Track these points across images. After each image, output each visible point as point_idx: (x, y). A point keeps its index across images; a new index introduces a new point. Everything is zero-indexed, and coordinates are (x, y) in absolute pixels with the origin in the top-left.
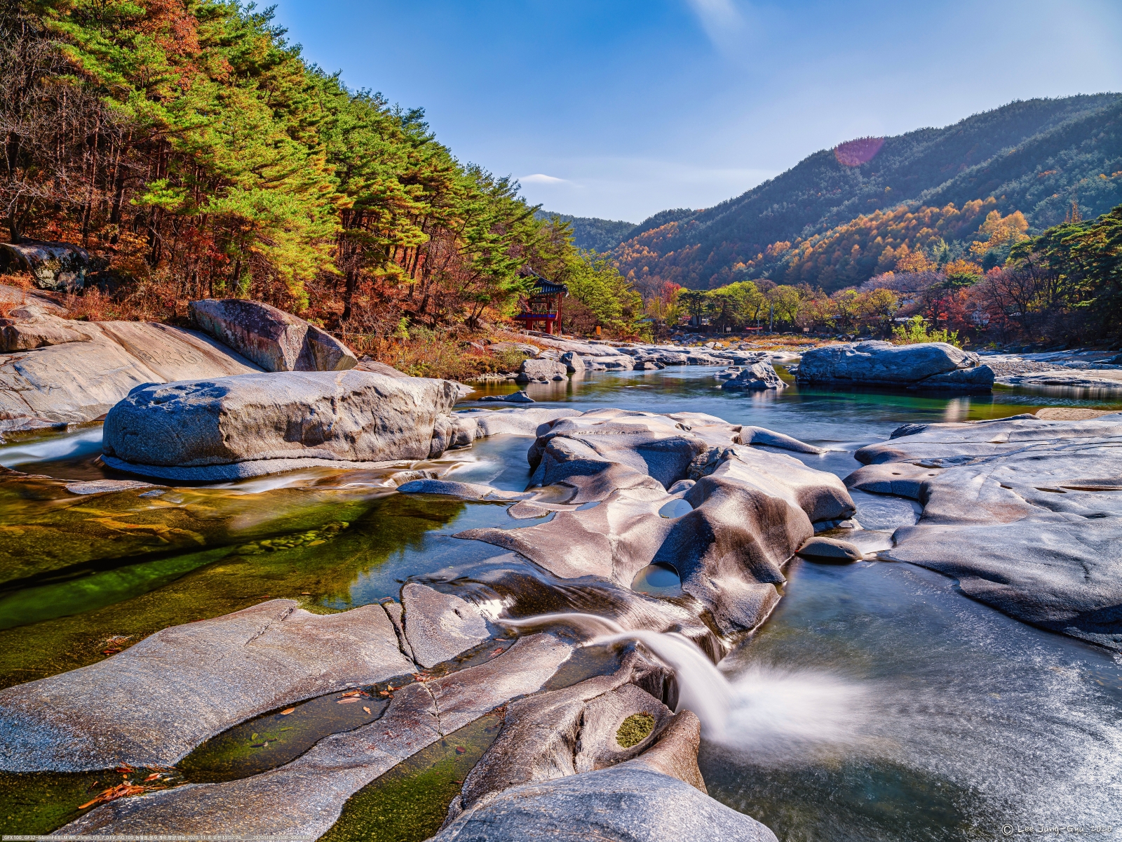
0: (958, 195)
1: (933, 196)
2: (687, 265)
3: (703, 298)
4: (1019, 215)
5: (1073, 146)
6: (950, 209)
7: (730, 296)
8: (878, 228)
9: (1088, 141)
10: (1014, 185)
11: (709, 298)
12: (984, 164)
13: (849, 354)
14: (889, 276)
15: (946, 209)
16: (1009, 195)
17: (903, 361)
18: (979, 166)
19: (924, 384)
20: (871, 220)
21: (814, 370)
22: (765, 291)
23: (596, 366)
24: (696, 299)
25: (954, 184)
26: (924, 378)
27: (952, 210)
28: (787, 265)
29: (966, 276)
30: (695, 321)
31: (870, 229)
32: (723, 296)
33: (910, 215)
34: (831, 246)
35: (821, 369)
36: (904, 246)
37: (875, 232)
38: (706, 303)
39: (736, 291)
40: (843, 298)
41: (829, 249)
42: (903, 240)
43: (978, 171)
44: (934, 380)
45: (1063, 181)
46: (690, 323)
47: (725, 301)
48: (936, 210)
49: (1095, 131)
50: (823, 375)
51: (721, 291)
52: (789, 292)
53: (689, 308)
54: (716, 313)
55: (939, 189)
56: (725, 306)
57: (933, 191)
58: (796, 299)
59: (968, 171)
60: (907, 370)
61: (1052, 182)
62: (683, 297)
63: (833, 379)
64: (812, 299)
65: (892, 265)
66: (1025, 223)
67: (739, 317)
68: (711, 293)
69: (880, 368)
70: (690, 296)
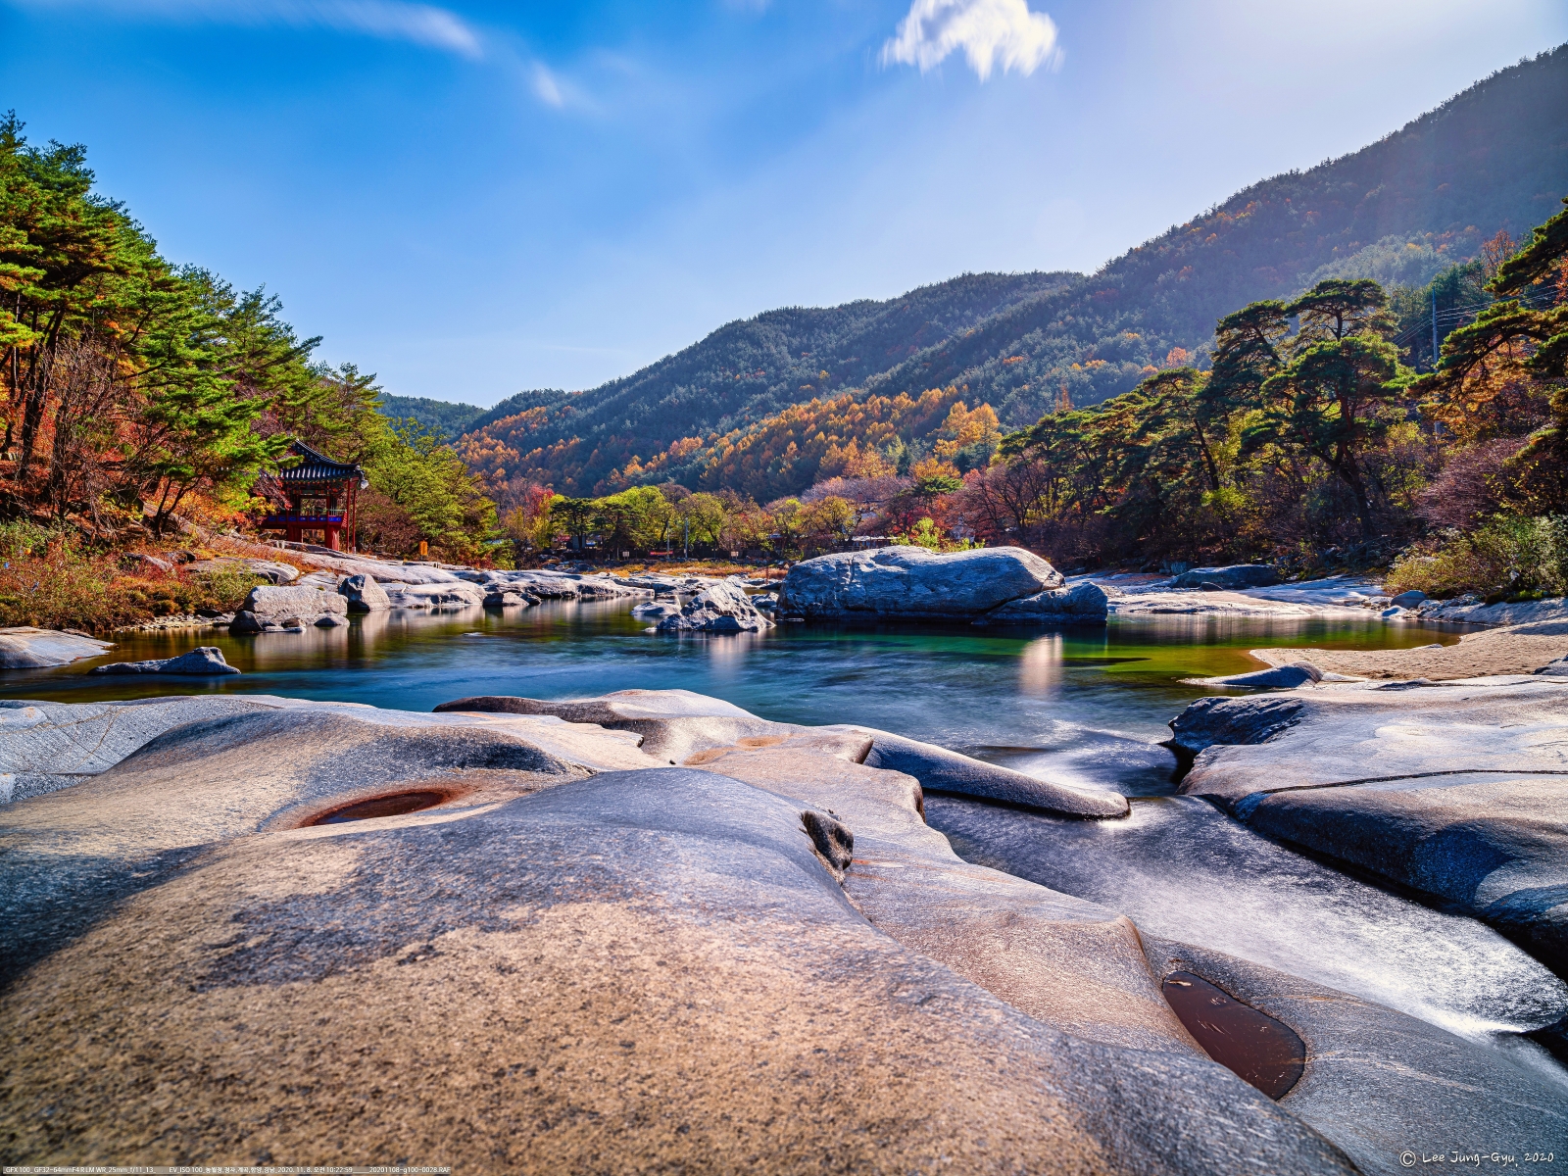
0: (911, 382)
1: (881, 383)
2: (560, 467)
3: (587, 510)
4: (988, 408)
5: (1039, 331)
6: (904, 399)
7: (627, 506)
8: (816, 422)
9: (1054, 324)
10: (977, 372)
11: (596, 510)
12: (939, 346)
13: (865, 569)
14: (836, 483)
15: (897, 399)
16: (973, 385)
17: (958, 577)
18: (933, 349)
19: (999, 616)
20: (808, 411)
21: (811, 597)
22: (674, 499)
23: (412, 601)
24: (577, 511)
25: (904, 370)
26: (997, 606)
27: (906, 401)
28: (701, 468)
29: (940, 479)
30: (576, 543)
31: (807, 423)
32: (616, 506)
33: (856, 406)
34: (756, 445)
35: (822, 596)
36: (852, 445)
37: (813, 427)
38: (592, 516)
39: (634, 500)
40: (781, 510)
41: (756, 447)
42: (850, 438)
43: (933, 354)
44: (1014, 610)
45: (1032, 370)
46: (569, 545)
47: (620, 514)
48: (886, 401)
49: (1060, 314)
50: (828, 605)
51: (613, 499)
52: (709, 503)
53: (569, 524)
54: (608, 530)
55: (888, 374)
56: (619, 521)
57: (880, 376)
58: (719, 510)
59: (920, 353)
60: (968, 592)
61: (1019, 371)
62: (558, 508)
63: (843, 612)
64: (740, 512)
65: (839, 469)
66: (994, 418)
67: (640, 536)
68: (598, 503)
69: (920, 591)
70: (568, 506)
